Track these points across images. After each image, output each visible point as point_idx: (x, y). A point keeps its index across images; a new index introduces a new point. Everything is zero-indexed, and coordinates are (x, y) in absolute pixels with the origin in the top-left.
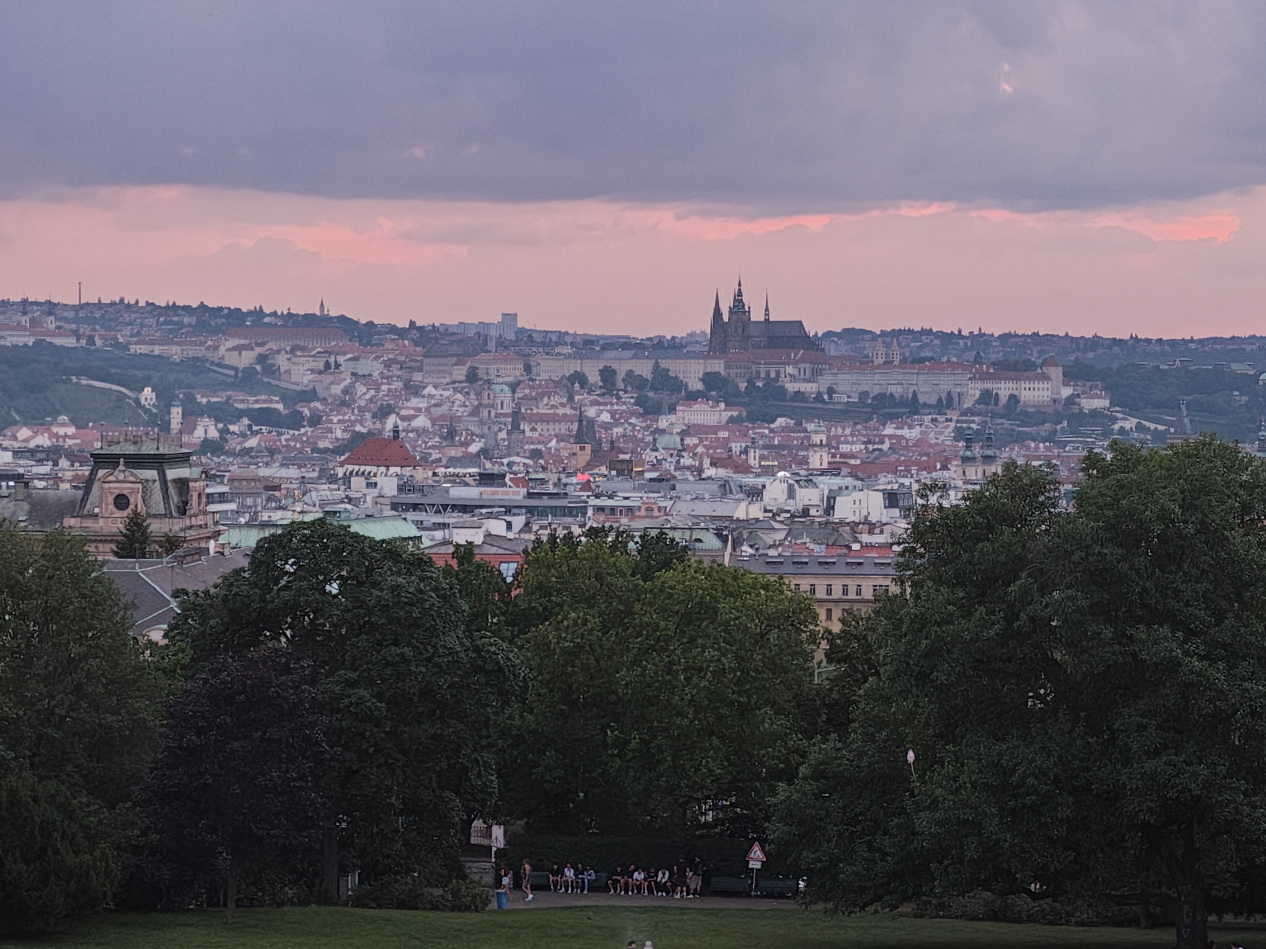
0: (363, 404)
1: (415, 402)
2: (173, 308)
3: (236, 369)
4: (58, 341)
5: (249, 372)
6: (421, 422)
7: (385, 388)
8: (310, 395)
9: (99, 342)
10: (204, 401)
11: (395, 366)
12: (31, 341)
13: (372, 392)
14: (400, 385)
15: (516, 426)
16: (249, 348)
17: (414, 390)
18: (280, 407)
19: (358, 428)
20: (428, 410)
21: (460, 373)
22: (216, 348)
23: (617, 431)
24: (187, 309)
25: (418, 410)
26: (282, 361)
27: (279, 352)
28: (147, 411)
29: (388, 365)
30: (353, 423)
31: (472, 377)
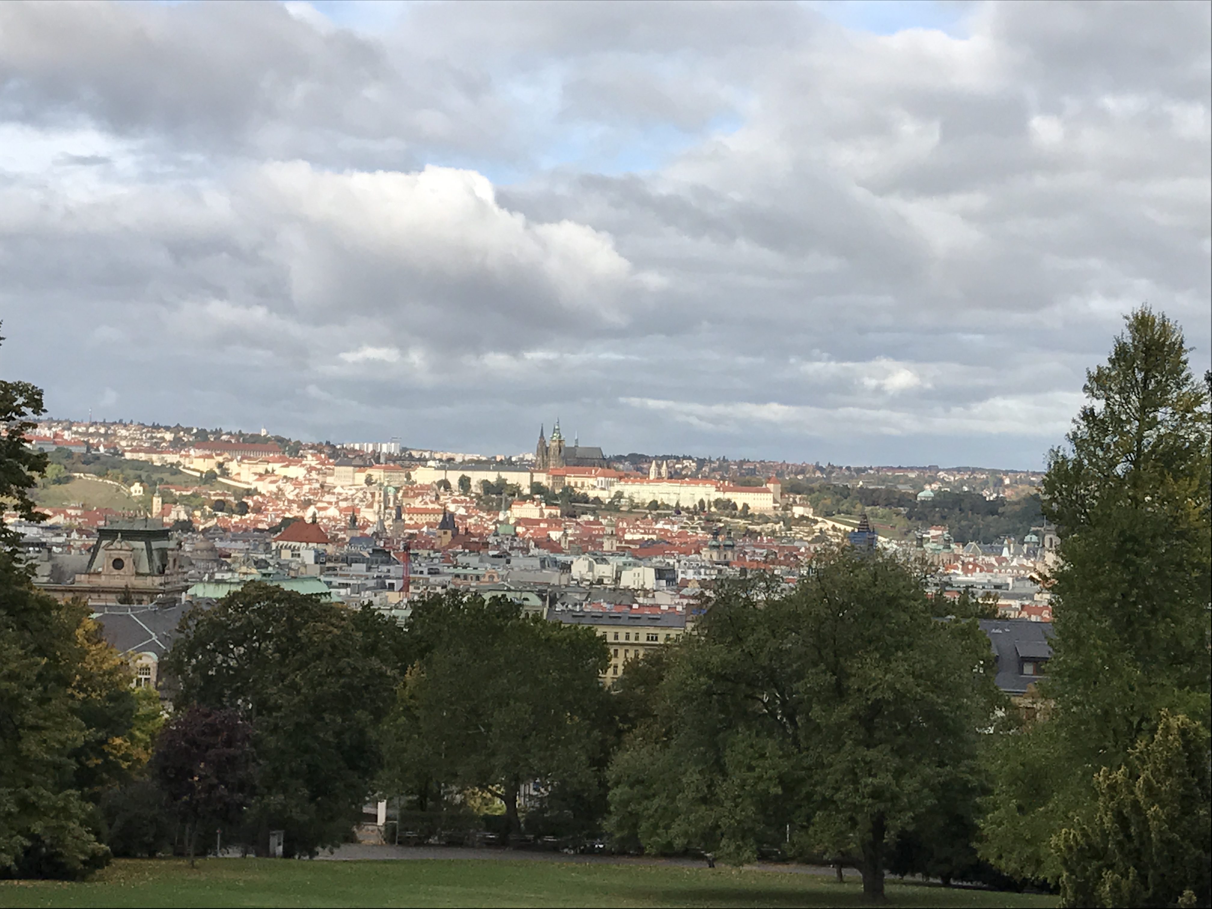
0: (291, 497)
1: (327, 498)
3: (202, 472)
5: (210, 474)
6: (332, 512)
7: (306, 487)
8: (253, 492)
10: (178, 493)
11: (314, 472)
13: (297, 491)
14: (318, 485)
15: (399, 516)
16: (210, 457)
17: (328, 490)
18: (231, 499)
19: (287, 515)
20: (337, 503)
21: (360, 478)
22: (187, 456)
23: (471, 521)
25: (330, 503)
26: (234, 466)
27: (232, 460)
28: (137, 500)
29: (309, 471)
30: (284, 512)
31: (369, 481)
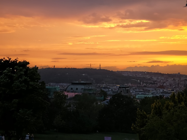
0: (162, 82)
2: (142, 72)
3: (148, 78)
4: (130, 75)
5: (150, 79)
6: (168, 84)
7: (164, 80)
8: (156, 81)
9: (134, 75)
10: (145, 81)
12: (127, 75)
14: (166, 80)
16: (150, 76)
17: (167, 81)
18: (153, 82)
21: (172, 79)
22: (146, 76)
24: (144, 72)
26: (153, 77)
28: (139, 82)
29: (165, 78)
31: (174, 79)
